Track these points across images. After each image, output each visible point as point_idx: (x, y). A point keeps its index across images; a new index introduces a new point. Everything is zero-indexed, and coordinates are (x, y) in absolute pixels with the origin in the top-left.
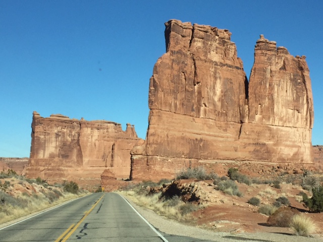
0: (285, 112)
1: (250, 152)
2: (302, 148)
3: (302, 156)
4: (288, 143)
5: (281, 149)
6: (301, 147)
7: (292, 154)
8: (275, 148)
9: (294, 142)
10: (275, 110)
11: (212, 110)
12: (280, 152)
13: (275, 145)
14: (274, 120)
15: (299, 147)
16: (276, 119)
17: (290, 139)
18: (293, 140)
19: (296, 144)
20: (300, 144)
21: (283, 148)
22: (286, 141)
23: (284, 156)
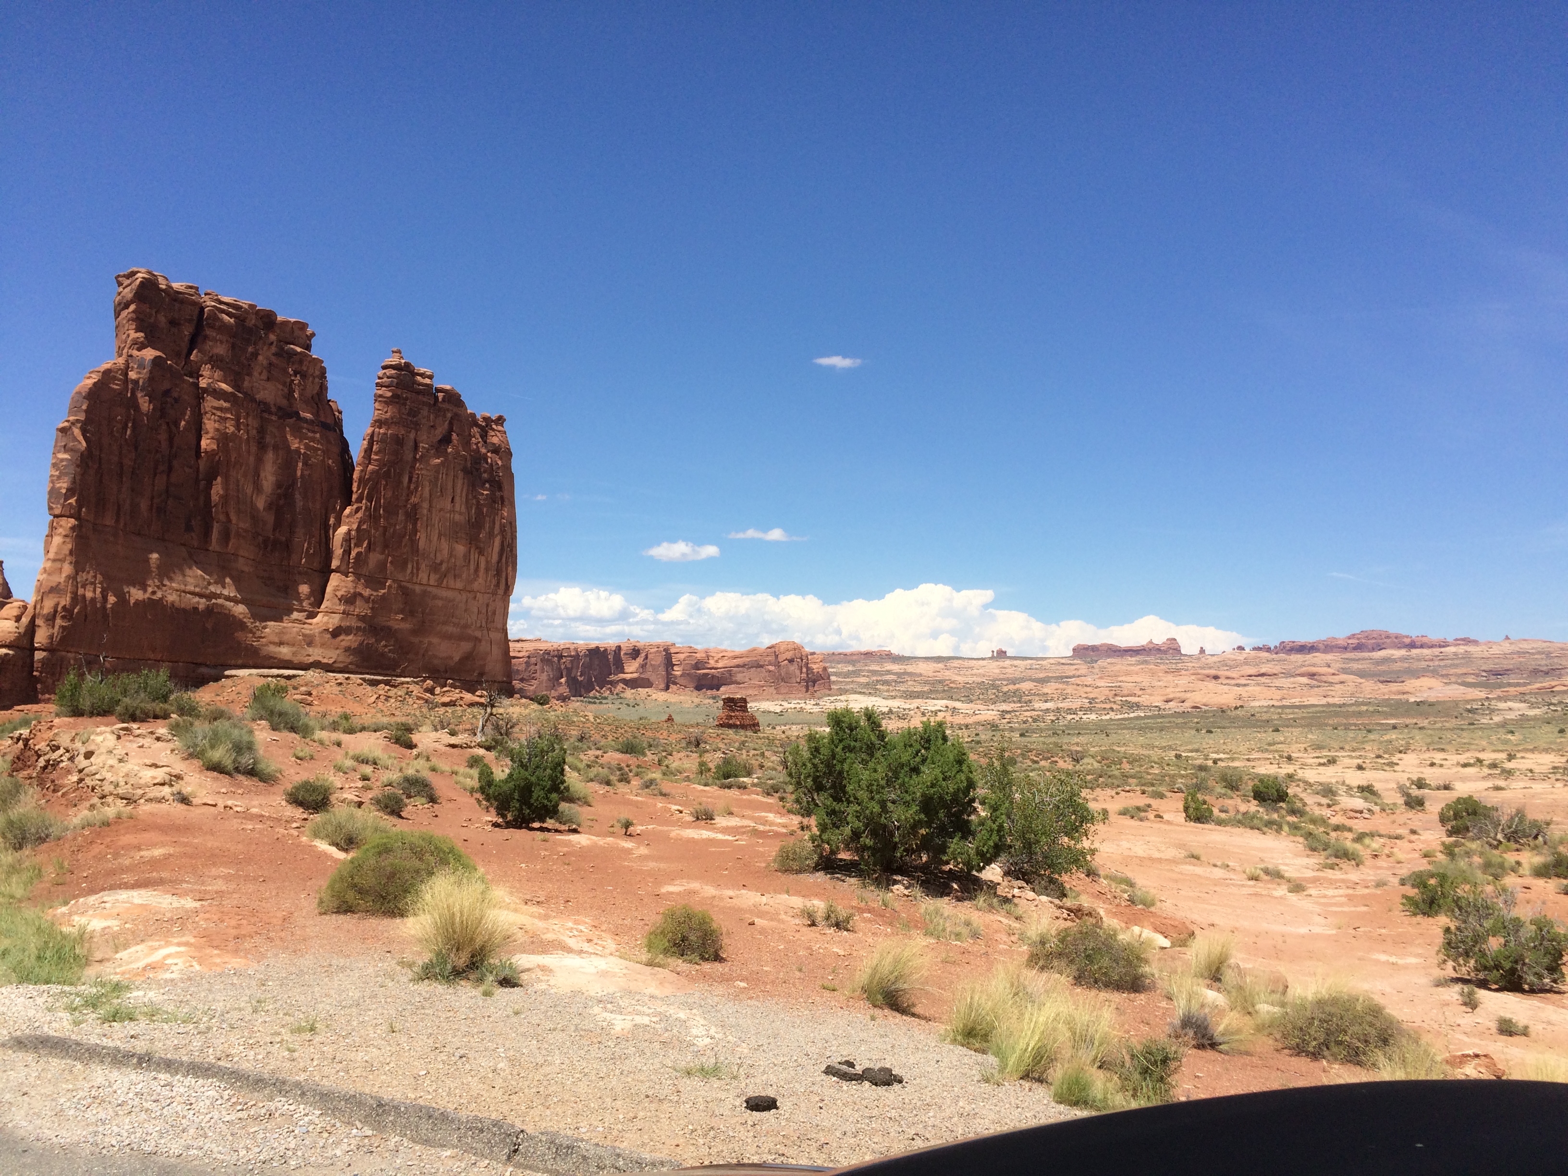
0: (445, 552)
1: (347, 649)
2: (483, 643)
3: (482, 663)
4: (450, 629)
5: (430, 643)
6: (480, 641)
7: (457, 658)
8: (416, 640)
9: (466, 626)
10: (422, 544)
11: (246, 531)
12: (427, 651)
13: (415, 632)
14: (418, 569)
15: (477, 640)
16: (423, 566)
17: (454, 620)
18: (462, 622)
19: (470, 631)
20: (478, 634)
21: (435, 640)
22: (444, 623)
23: (436, 662)
